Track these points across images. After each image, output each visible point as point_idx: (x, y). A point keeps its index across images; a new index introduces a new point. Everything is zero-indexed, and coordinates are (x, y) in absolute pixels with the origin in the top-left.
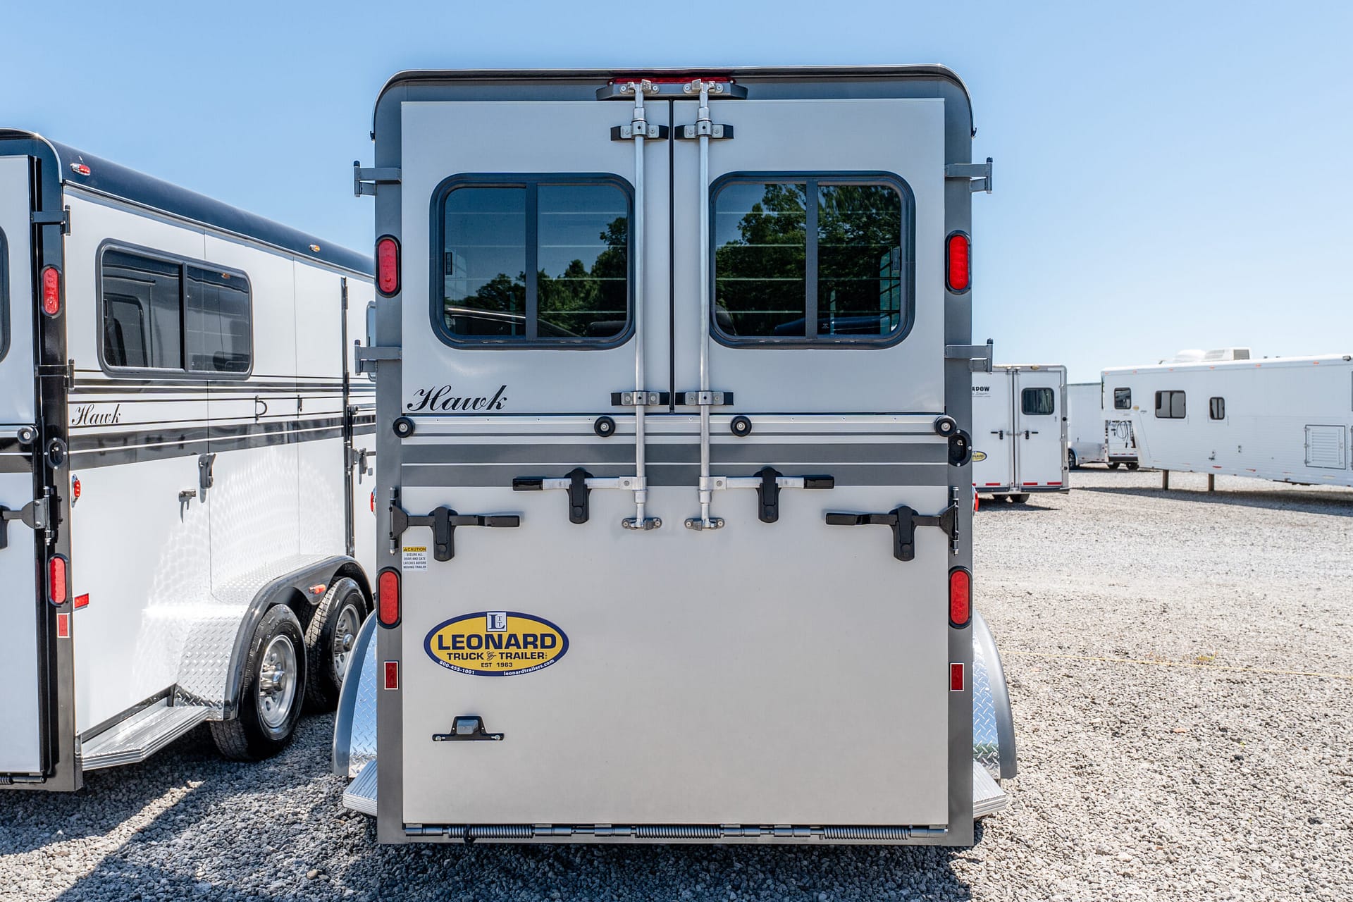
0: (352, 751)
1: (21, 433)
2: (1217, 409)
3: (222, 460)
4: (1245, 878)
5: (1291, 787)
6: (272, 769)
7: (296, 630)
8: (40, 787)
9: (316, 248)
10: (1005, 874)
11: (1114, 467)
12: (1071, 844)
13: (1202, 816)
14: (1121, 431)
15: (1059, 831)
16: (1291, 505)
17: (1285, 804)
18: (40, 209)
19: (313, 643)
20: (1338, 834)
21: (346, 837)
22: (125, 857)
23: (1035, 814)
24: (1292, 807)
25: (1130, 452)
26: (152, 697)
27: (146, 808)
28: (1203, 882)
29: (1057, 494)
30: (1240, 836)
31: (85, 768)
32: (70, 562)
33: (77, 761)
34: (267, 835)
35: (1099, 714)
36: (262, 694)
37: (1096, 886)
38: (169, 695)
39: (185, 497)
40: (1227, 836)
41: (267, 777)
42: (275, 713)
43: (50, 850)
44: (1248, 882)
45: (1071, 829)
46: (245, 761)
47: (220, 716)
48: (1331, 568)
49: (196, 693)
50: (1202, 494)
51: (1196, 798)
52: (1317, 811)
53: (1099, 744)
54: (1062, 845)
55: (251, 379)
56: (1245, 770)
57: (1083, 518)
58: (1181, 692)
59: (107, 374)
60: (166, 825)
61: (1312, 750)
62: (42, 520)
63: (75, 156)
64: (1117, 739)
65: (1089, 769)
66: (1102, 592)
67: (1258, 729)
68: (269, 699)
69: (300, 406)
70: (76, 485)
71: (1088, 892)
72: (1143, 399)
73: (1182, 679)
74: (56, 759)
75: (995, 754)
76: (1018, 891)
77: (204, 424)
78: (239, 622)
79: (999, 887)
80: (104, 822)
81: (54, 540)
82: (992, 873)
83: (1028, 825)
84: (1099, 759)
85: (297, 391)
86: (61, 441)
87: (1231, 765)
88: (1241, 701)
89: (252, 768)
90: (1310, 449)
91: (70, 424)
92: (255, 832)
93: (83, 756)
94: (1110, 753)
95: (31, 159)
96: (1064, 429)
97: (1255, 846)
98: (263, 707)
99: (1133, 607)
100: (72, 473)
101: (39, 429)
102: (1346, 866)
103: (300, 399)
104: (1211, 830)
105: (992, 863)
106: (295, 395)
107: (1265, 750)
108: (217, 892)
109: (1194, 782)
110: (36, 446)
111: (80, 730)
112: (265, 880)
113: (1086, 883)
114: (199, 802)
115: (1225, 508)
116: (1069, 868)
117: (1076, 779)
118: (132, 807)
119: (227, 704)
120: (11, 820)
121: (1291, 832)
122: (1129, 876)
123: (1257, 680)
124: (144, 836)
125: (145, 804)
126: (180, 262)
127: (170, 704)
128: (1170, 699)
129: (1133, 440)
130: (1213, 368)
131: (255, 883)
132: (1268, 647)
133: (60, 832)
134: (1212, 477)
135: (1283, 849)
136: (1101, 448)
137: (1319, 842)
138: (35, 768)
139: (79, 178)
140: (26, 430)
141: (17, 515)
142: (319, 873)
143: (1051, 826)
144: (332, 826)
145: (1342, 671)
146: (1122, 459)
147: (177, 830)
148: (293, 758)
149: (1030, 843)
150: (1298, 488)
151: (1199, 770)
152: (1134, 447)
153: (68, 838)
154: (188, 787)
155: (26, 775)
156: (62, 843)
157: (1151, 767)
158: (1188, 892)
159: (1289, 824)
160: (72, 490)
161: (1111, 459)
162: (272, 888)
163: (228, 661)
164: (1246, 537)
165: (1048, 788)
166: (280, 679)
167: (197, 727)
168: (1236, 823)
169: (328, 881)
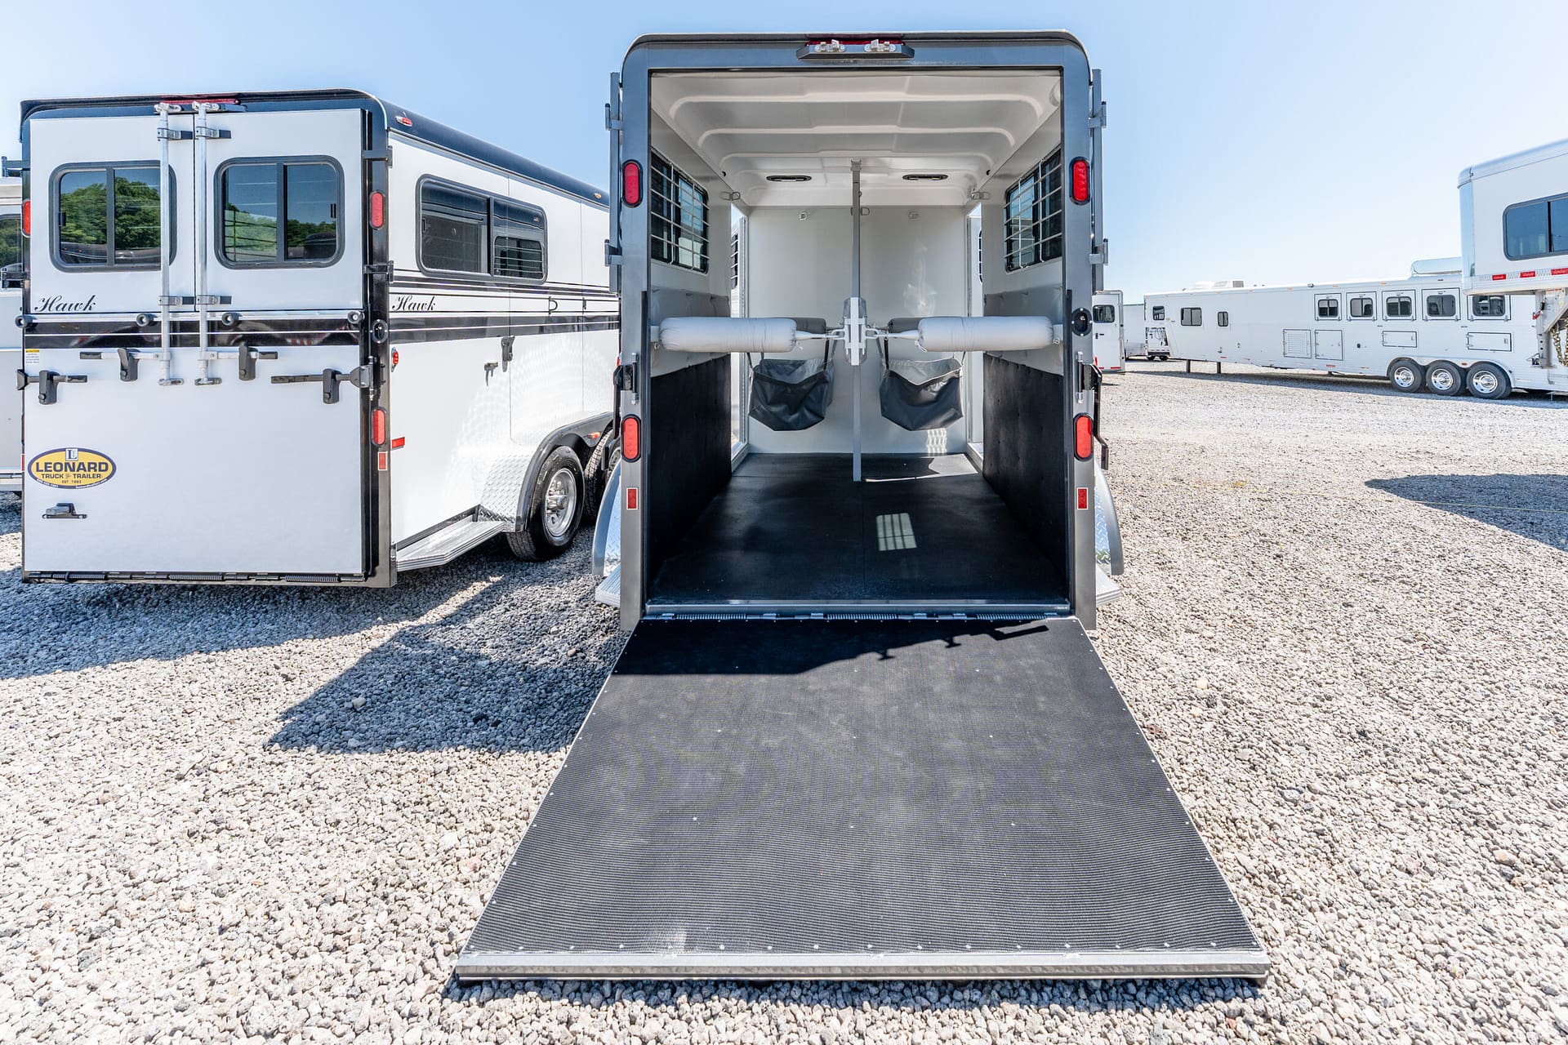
0: (606, 556)
1: (351, 316)
2: (1223, 319)
3: (519, 342)
4: (1305, 651)
5: (1323, 578)
6: (554, 567)
7: (576, 465)
8: (363, 584)
9: (598, 196)
10: (1117, 649)
11: (1151, 359)
12: (1165, 625)
13: (1262, 601)
14: (1157, 335)
15: (1154, 614)
16: (1274, 382)
17: (1322, 592)
18: (370, 148)
19: (591, 475)
20: (1369, 615)
21: (603, 621)
22: (427, 638)
23: (1134, 600)
24: (1328, 594)
25: (1162, 348)
26: (462, 514)
27: (452, 599)
28: (1273, 656)
29: (1117, 375)
30: (1294, 617)
31: (400, 569)
32: (389, 414)
33: (392, 564)
34: (541, 620)
35: (1170, 524)
36: (549, 511)
37: (1191, 659)
38: (474, 513)
39: (489, 367)
40: (1284, 617)
41: (549, 573)
42: (558, 527)
43: (368, 633)
44: (1308, 655)
45: (1163, 612)
46: (534, 561)
47: (513, 529)
48: (1311, 422)
49: (495, 511)
50: (1213, 375)
51: (1255, 587)
52: (1348, 597)
53: (1173, 546)
54: (1158, 625)
55: (545, 285)
56: (1286, 565)
57: (1136, 390)
58: (1227, 507)
59: (424, 274)
60: (467, 611)
61: (1332, 550)
62: (367, 381)
63: (400, 113)
64: (1186, 543)
65: (1169, 565)
66: (1156, 438)
67: (1289, 534)
68: (554, 515)
69: (584, 306)
70: (395, 355)
71: (1186, 664)
72: (1171, 313)
73: (1225, 498)
74: (376, 562)
75: (1107, 556)
76: (1130, 663)
77: (507, 315)
78: (530, 458)
79: (1115, 661)
80: (416, 610)
81: (377, 396)
82: (1107, 649)
83: (1131, 612)
84: (1175, 557)
85: (582, 295)
86: (383, 322)
87: (1274, 562)
88: (1271, 514)
89: (539, 567)
90: (1287, 345)
91: (391, 309)
92: (532, 617)
93: (398, 560)
94: (1183, 553)
95: (363, 112)
96: (1121, 332)
97: (1307, 625)
98: (550, 521)
99: (1181, 448)
100: (391, 346)
101: (366, 313)
102: (1382, 642)
103: (584, 301)
104: (1270, 612)
105: (1106, 640)
106: (581, 297)
107: (1298, 551)
108: (494, 668)
109: (1250, 575)
110: (364, 325)
111: (395, 540)
112: (534, 657)
113: (1182, 656)
114: (493, 593)
115: (1231, 384)
116: (1166, 644)
117: (1160, 573)
118: (440, 598)
119: (518, 519)
120: (344, 609)
121: (1333, 614)
122: (1215, 650)
123: (1279, 499)
124: (447, 622)
125: (451, 596)
126: (488, 196)
127: (475, 520)
128: (1220, 513)
129: (1166, 340)
130: (1219, 293)
131: (525, 660)
132: (1282, 476)
133: (379, 619)
134: (1219, 364)
135: (1329, 627)
136: (1142, 346)
137: (1356, 622)
138: (358, 570)
139: (401, 127)
140: (354, 314)
141: (347, 377)
142: (577, 652)
143: (1148, 610)
144: (593, 612)
145: (1338, 492)
146: (1157, 354)
147: (473, 616)
148: (572, 558)
149: (1134, 624)
150: (1279, 371)
151: (1251, 566)
152: (1167, 344)
153: (385, 623)
154: (488, 581)
155: (351, 575)
156: (381, 626)
157: (1215, 563)
158: (1263, 663)
159: (1329, 608)
160: (391, 359)
161: (1149, 353)
162: (538, 663)
163: (520, 488)
164: (1249, 402)
165: (1140, 579)
166: (563, 501)
167: (494, 537)
168: (1289, 607)
169: (584, 658)
